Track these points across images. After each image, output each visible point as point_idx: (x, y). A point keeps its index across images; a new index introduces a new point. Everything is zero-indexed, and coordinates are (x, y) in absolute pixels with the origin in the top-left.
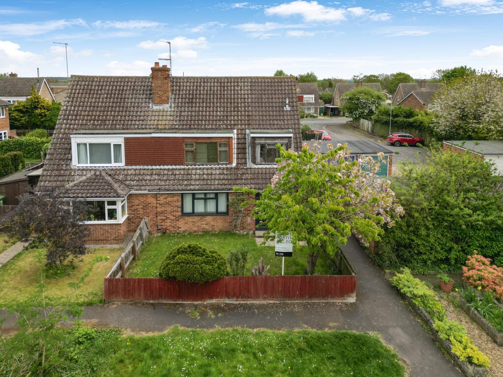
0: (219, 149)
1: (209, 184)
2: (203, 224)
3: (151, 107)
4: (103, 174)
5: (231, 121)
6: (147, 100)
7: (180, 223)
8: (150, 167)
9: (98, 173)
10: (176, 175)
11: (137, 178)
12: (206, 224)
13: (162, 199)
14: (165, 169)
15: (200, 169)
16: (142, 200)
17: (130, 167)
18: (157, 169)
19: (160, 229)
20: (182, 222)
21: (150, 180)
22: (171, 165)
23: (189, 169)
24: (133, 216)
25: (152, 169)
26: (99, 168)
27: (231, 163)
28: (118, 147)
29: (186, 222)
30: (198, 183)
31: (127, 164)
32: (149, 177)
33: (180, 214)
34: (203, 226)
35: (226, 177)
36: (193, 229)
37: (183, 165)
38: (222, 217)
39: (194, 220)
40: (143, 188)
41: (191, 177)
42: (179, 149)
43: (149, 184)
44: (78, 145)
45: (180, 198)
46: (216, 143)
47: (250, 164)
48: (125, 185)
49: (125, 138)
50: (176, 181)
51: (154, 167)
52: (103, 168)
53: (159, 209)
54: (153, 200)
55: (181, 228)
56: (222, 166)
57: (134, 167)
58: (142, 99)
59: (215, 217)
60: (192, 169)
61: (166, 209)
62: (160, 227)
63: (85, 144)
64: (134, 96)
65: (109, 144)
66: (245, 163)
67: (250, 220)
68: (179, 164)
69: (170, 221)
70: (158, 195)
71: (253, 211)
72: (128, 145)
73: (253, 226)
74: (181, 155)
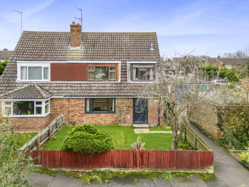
0: (110, 71)
1: (103, 92)
2: (99, 119)
4: (36, 85)
6: (67, 44)
7: (84, 118)
8: (66, 82)
9: (32, 85)
10: (82, 87)
11: (57, 88)
12: (101, 119)
13: (72, 102)
14: (75, 83)
15: (98, 83)
16: (60, 103)
17: (53, 82)
19: (70, 122)
20: (85, 117)
21: (66, 90)
22: (80, 81)
23: (90, 83)
24: (53, 113)
26: (33, 82)
27: (117, 80)
28: (46, 68)
29: (88, 117)
30: (96, 92)
31: (51, 80)
33: (84, 112)
34: (98, 120)
35: (114, 88)
36: (92, 122)
37: (87, 81)
38: (111, 114)
39: (93, 116)
40: (61, 94)
41: (92, 88)
42: (84, 71)
43: (65, 92)
45: (84, 102)
46: (108, 67)
47: (129, 81)
48: (49, 92)
49: (51, 63)
50: (82, 91)
51: (68, 82)
52: (36, 82)
53: (70, 109)
54: (67, 103)
55: (84, 121)
56: (111, 82)
57: (56, 82)
59: (107, 114)
60: (93, 83)
61: (75, 109)
62: (70, 121)
63: (26, 67)
65: (41, 67)
66: (126, 80)
67: (129, 117)
68: (85, 80)
69: (77, 116)
70: (70, 100)
71: (132, 111)
72: (52, 68)
73: (131, 121)
74: (86, 75)
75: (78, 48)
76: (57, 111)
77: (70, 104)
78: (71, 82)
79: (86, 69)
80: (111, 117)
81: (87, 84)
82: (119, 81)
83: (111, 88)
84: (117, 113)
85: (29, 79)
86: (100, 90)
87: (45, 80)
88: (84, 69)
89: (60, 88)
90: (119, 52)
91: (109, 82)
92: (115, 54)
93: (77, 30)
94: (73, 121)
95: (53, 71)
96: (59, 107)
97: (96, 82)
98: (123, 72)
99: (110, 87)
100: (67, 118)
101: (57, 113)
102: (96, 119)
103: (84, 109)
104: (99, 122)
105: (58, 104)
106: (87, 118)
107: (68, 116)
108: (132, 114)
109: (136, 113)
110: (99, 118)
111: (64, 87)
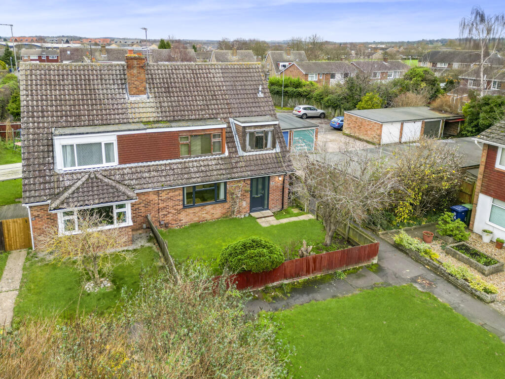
0: (213, 140)
1: (209, 175)
3: (127, 99)
4: (100, 177)
5: (212, 110)
6: (121, 90)
7: (181, 216)
8: (145, 164)
9: (92, 176)
10: (174, 169)
11: (134, 177)
12: (206, 213)
13: (164, 196)
14: (161, 165)
15: (196, 161)
16: (144, 199)
17: (124, 166)
18: (153, 165)
19: (162, 225)
20: (184, 214)
21: (150, 177)
22: (167, 160)
23: (185, 162)
25: (149, 166)
27: (223, 153)
28: (109, 145)
30: (198, 176)
31: (120, 163)
32: (147, 175)
33: (181, 207)
34: (203, 215)
36: (194, 220)
37: (178, 159)
38: (220, 205)
39: (194, 211)
40: (145, 186)
41: (189, 170)
43: (150, 182)
44: (64, 147)
45: (182, 192)
46: (210, 134)
47: (241, 153)
48: (125, 185)
49: (118, 136)
50: (176, 176)
51: (149, 163)
53: (161, 206)
54: (155, 197)
55: (182, 220)
56: (216, 157)
57: (128, 165)
59: (214, 205)
60: (189, 162)
61: (167, 204)
62: (162, 223)
63: (72, 146)
65: (100, 144)
66: (236, 152)
67: (245, 204)
68: (175, 158)
69: (172, 215)
70: (160, 192)
71: (249, 196)
72: (121, 143)
73: (248, 209)
74: (177, 149)
75: (144, 97)
76: (140, 211)
77: (160, 198)
78: (153, 163)
79: (176, 141)
80: (220, 208)
81: (181, 163)
82: (227, 154)
83: (218, 167)
84: (228, 201)
85: (80, 164)
86: (202, 171)
87: (110, 164)
88: (174, 141)
89: (139, 176)
90: (212, 102)
91: (213, 157)
92: (207, 105)
93: (138, 66)
94: (166, 222)
95: (121, 148)
96: (143, 205)
97: (192, 159)
98: (228, 139)
99: (216, 164)
100: (156, 219)
101: (140, 214)
102: (199, 214)
103: (181, 203)
104: (204, 218)
105: (141, 201)
106: (187, 215)
107: (157, 216)
108: (248, 200)
109: (254, 197)
110: (203, 212)
111: (145, 172)
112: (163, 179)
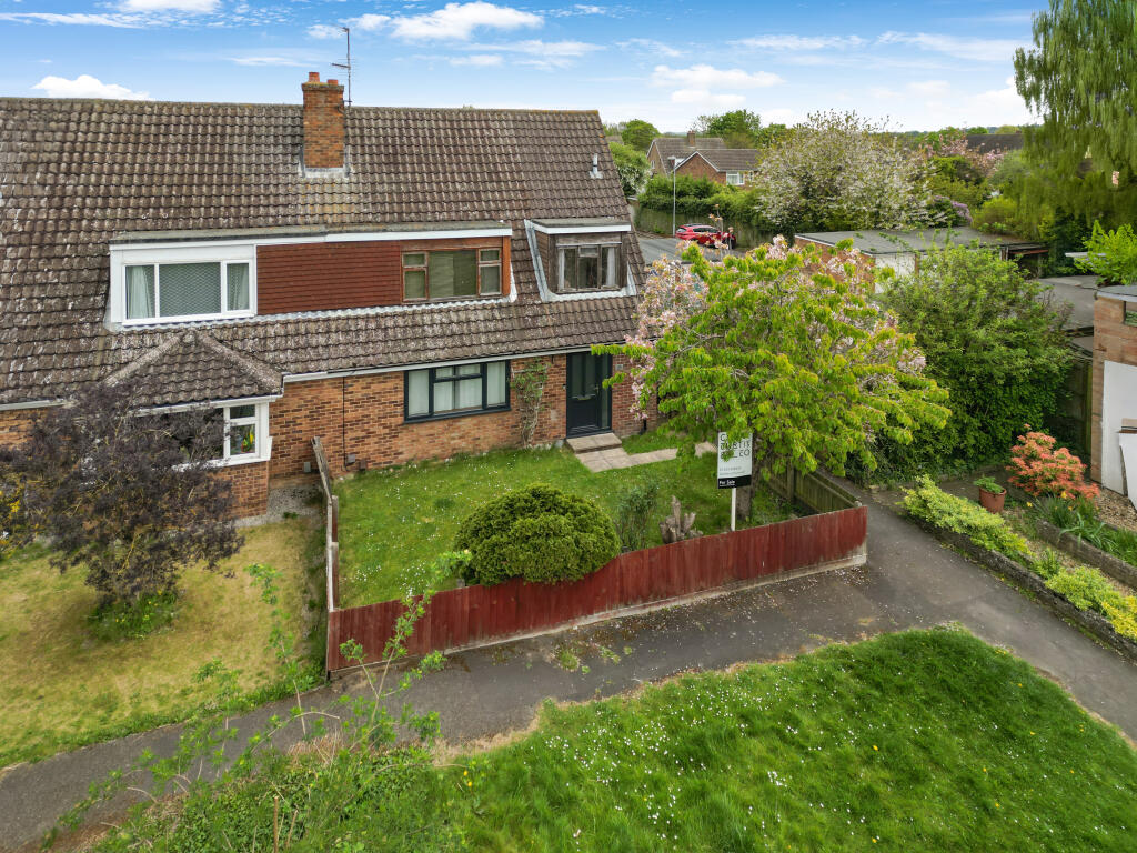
0: (482, 264)
1: (468, 343)
2: (454, 439)
3: (300, 175)
4: (206, 339)
5: (487, 202)
6: (289, 158)
7: (400, 443)
8: (320, 315)
9: (189, 339)
10: (386, 328)
11: (291, 343)
12: (460, 438)
13: (357, 390)
14: (357, 318)
15: (440, 311)
16: (309, 397)
17: (270, 318)
18: (339, 318)
19: (351, 464)
20: (405, 439)
21: (327, 346)
22: (372, 307)
23: (414, 313)
24: (284, 437)
25: (328, 320)
26: (186, 326)
27: (505, 293)
28: (237, 270)
29: (415, 437)
30: (441, 345)
31: (261, 311)
32: (322, 340)
33: (400, 420)
34: (452, 442)
35: (500, 325)
36: (432, 452)
37: (399, 305)
38: (495, 417)
39: (432, 431)
40: (312, 366)
41: (424, 330)
42: (390, 268)
43: (325, 357)
44: (130, 269)
45: (402, 383)
46: (475, 250)
47: (546, 295)
48: (265, 362)
49: (258, 247)
50: (390, 344)
51: (331, 314)
52: (198, 325)
53: (349, 415)
54: (337, 395)
55: (401, 453)
56: (487, 302)
57: (281, 317)
58: (275, 155)
59: (481, 418)
60: (423, 313)
61: (366, 413)
62: (351, 459)
63: (149, 269)
64: (254, 148)
65: (217, 265)
66: (537, 293)
67: (556, 416)
68: (391, 303)
69: (376, 439)
70: (349, 381)
71: (563, 397)
72: (266, 265)
73: (562, 429)
74: (397, 283)
75: (337, 173)
76: (298, 428)
77: (349, 396)
78: (340, 313)
79: (394, 263)
80: (495, 428)
81: (404, 315)
82: (513, 297)
83: (491, 325)
84: (514, 409)
85: (162, 314)
86: (453, 334)
87: (237, 314)
88: (390, 264)
89: (302, 341)
91: (480, 303)
94: (360, 457)
96: (307, 412)
97: (432, 306)
98: (519, 264)
99: (486, 320)
100: (337, 448)
101: (298, 435)
102: (444, 439)
103: (400, 410)
104: (454, 449)
105: (302, 402)
106: (413, 441)
107: (339, 441)
108: (563, 407)
109: (576, 401)
110: (453, 435)
111: (318, 333)
112: (360, 351)
